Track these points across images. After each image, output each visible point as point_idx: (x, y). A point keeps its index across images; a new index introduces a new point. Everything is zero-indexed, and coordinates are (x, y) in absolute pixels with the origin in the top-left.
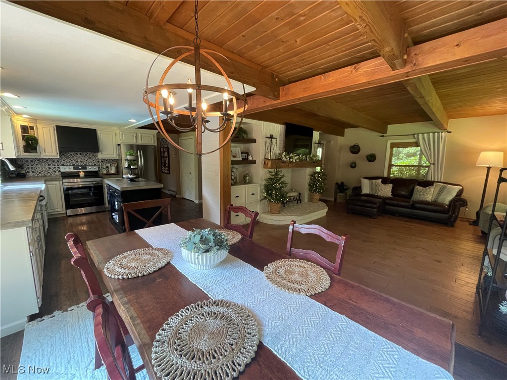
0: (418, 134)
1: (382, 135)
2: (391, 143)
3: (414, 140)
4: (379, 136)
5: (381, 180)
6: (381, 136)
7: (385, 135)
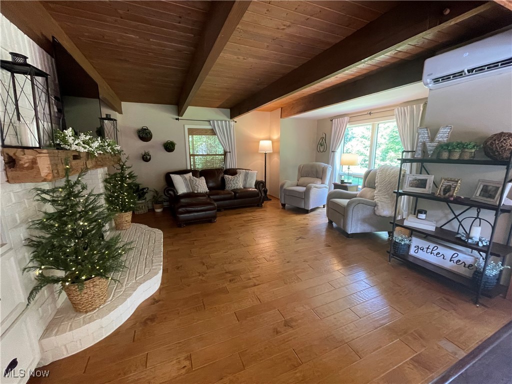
0: (213, 121)
1: (177, 117)
2: (188, 129)
3: (210, 127)
4: (173, 118)
5: (191, 173)
6: (176, 119)
7: (180, 118)
